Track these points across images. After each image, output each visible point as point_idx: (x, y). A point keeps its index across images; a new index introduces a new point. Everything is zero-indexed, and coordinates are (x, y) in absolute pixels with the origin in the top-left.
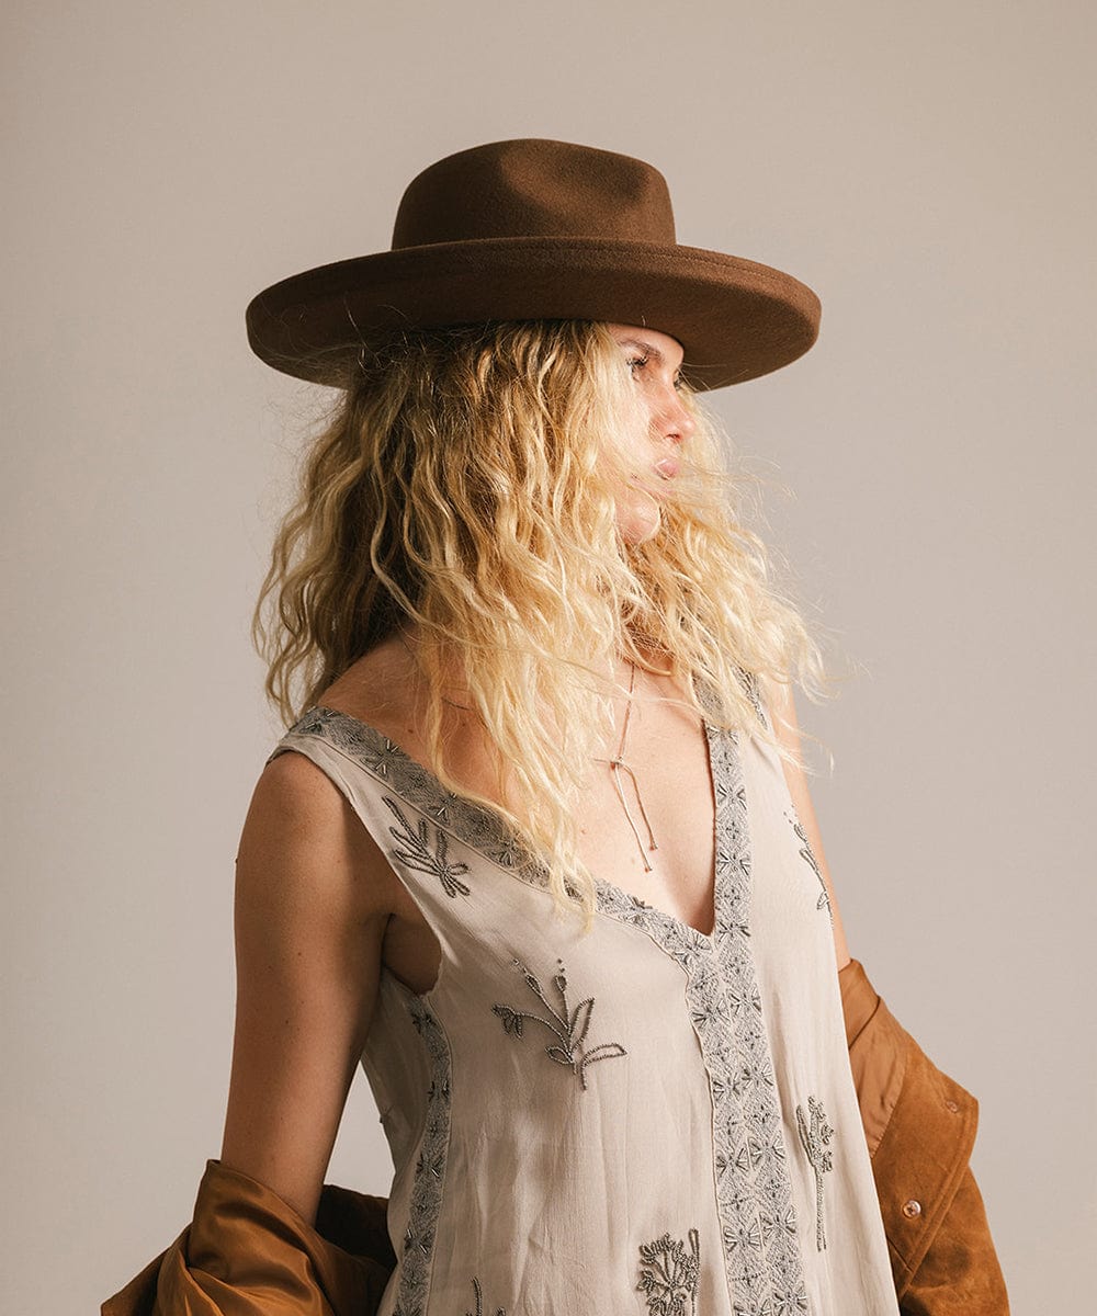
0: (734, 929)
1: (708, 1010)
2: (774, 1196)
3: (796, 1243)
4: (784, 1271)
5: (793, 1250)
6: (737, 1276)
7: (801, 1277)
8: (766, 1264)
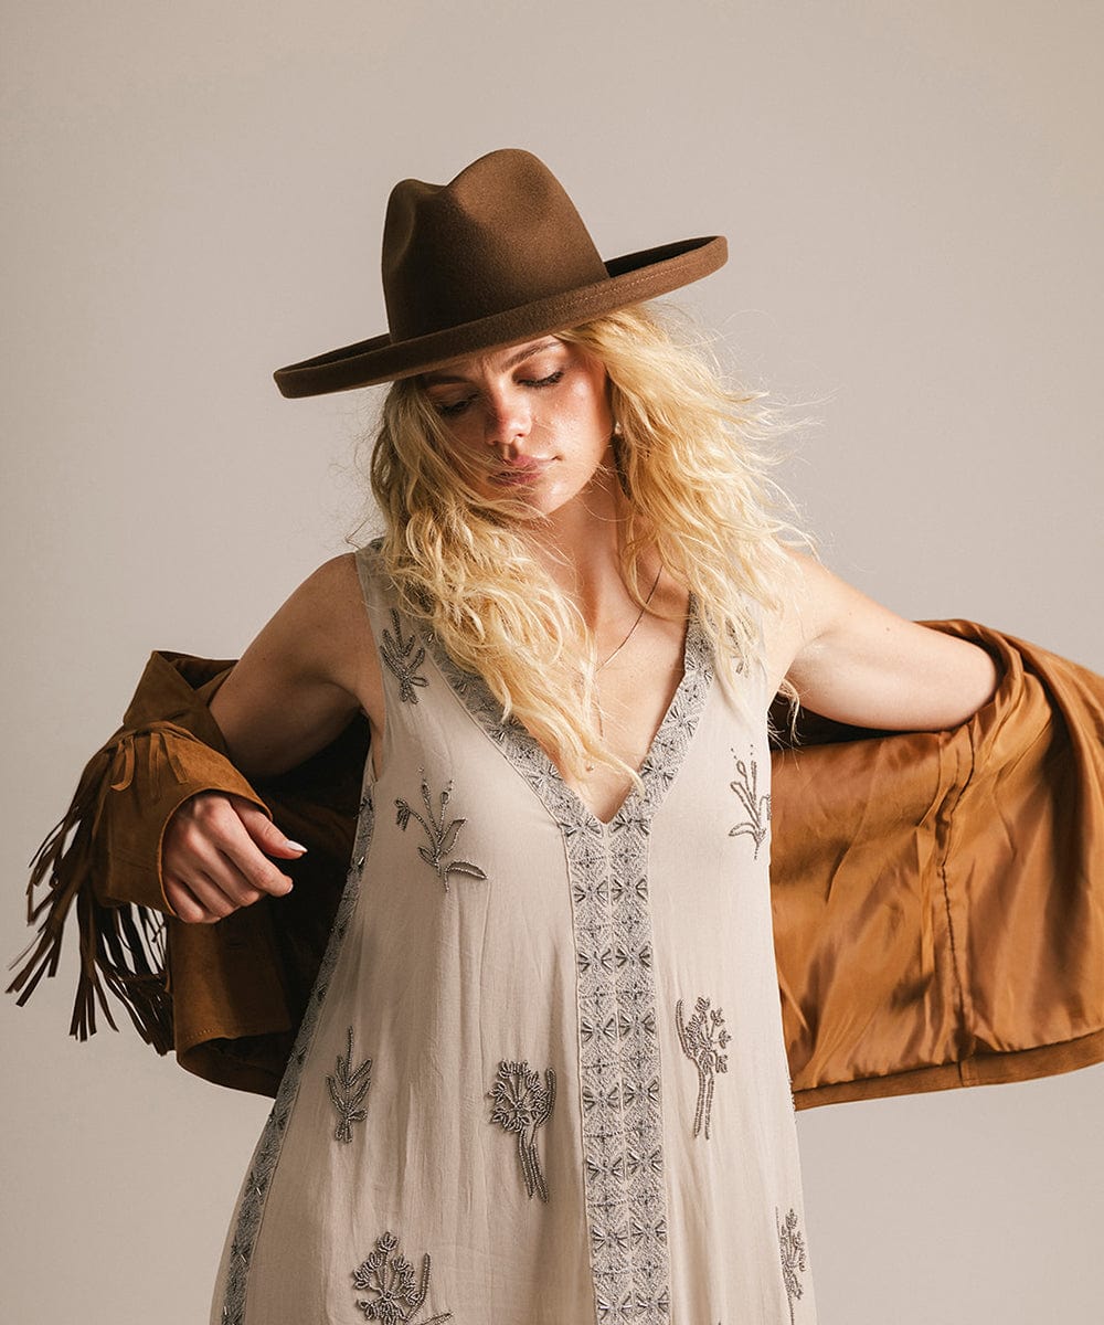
0: (633, 823)
1: (589, 889)
2: (639, 1065)
3: (658, 1111)
4: (641, 1134)
5: (654, 1116)
6: (592, 1133)
7: (659, 1142)
8: (623, 1125)
